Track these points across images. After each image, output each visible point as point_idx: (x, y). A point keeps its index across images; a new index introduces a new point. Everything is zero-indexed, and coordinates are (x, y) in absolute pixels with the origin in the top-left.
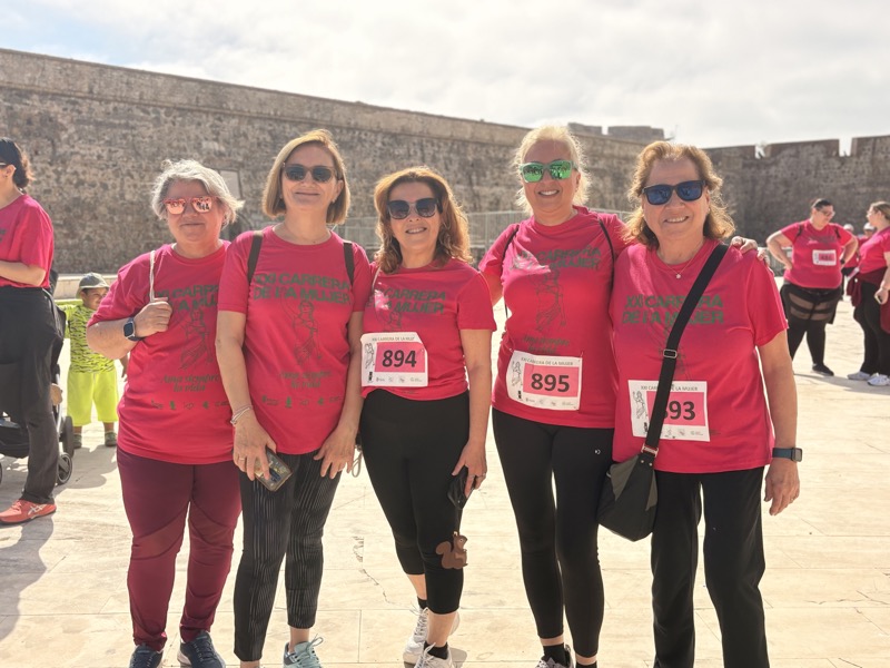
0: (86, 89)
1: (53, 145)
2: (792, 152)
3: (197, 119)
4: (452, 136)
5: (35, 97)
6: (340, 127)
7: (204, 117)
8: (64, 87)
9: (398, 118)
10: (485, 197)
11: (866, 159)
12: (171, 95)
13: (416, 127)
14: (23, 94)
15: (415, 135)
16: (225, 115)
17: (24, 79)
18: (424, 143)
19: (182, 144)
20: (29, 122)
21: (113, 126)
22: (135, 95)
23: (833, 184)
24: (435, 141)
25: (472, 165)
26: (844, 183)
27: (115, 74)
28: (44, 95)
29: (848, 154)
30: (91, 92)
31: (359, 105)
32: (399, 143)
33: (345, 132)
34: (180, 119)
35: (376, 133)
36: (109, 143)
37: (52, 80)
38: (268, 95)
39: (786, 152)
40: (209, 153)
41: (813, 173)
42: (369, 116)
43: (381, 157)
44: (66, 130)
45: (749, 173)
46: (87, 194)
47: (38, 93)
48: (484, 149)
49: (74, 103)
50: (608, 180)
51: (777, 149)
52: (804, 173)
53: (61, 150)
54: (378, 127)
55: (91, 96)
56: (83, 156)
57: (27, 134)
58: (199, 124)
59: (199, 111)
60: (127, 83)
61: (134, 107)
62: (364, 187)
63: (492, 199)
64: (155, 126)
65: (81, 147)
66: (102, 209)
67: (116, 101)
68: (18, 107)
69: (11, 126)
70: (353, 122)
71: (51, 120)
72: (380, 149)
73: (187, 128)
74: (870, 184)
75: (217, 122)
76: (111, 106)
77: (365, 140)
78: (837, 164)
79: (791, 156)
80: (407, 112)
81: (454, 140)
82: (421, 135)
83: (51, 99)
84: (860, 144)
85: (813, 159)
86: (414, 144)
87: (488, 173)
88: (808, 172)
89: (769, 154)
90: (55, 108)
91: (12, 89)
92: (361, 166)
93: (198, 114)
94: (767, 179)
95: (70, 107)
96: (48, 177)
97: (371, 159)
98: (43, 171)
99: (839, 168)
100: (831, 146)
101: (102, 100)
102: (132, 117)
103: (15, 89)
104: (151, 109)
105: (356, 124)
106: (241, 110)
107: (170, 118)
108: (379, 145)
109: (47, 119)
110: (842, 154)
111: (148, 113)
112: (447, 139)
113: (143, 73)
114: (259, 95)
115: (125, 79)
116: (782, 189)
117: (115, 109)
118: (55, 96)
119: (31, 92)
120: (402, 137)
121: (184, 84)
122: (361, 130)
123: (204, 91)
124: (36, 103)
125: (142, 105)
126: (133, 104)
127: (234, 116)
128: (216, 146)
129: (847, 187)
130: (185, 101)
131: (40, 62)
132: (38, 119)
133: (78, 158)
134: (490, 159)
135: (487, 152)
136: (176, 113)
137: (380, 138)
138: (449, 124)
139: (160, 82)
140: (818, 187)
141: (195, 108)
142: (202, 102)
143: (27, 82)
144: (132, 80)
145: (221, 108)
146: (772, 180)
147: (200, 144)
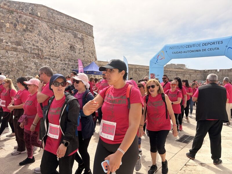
2: (211, 71)
11: (221, 72)
45: (204, 74)
51: (208, 70)
74: (222, 75)
78: (217, 73)
84: (220, 70)
85: (214, 72)
94: (207, 74)
100: (216, 70)
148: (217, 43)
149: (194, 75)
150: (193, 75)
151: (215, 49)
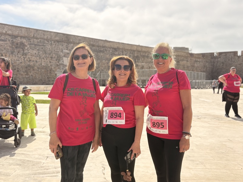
0: (32, 36)
1: (23, 50)
2: (225, 54)
3: (62, 44)
4: (131, 49)
5: (19, 38)
6: (101, 47)
7: (64, 43)
8: (26, 35)
9: (116, 44)
10: (140, 65)
12: (55, 37)
13: (121, 47)
14: (16, 37)
15: (121, 49)
16: (70, 43)
17: (16, 33)
18: (123, 51)
19: (58, 50)
20: (17, 44)
21: (39, 45)
22: (46, 37)
23: (236, 63)
24: (126, 51)
25: (136, 57)
26: (239, 63)
27: (40, 31)
28: (21, 37)
29: (240, 55)
30: (34, 36)
31: (106, 41)
32: (116, 51)
33: (102, 48)
34: (57, 44)
35: (110, 48)
36: (38, 50)
37: (23, 33)
38: (81, 38)
39: (223, 55)
40: (65, 53)
41: (230, 60)
42: (108, 44)
43: (111, 55)
44: (27, 46)
45: (212, 60)
46: (32, 64)
47: (20, 37)
48: (139, 53)
49: (29, 39)
51: (220, 54)
52: (228, 60)
53: (25, 52)
54: (111, 46)
55: (34, 37)
56: (31, 53)
57: (16, 47)
58: (62, 45)
59: (63, 42)
60: (44, 34)
61: (45, 41)
62: (107, 63)
63: (141, 66)
64: (51, 46)
65: (30, 51)
66: (36, 68)
67: (40, 39)
68: (14, 40)
69: (12, 45)
70: (104, 45)
71: (23, 44)
72: (111, 52)
73: (59, 46)
75: (67, 45)
76: (39, 40)
77: (107, 50)
78: (237, 58)
79: (224, 56)
80: (119, 43)
81: (131, 50)
82: (122, 49)
83: (23, 38)
85: (230, 57)
86: (120, 51)
87: (140, 59)
88: (229, 60)
89: (218, 55)
90: (24, 41)
91: (13, 36)
92: (106, 57)
93: (62, 42)
94: (218, 62)
95: (28, 40)
96: (22, 59)
97: (109, 55)
98: (20, 57)
99: (238, 59)
100: (235, 53)
101: (37, 38)
102: (44, 43)
103: (14, 35)
104: (50, 41)
105: (105, 46)
106: (74, 42)
107: (55, 44)
108: (111, 51)
109: (22, 44)
110: (238, 55)
111: (49, 42)
112: (129, 50)
113: (48, 31)
114: (79, 38)
115: (43, 33)
116: (222, 64)
117: (40, 41)
118: (24, 37)
119: (18, 36)
120: (117, 49)
121: (59, 34)
122: (106, 47)
123: (64, 36)
124: (19, 39)
125: (47, 40)
126: (45, 39)
127: (72, 43)
128: (67, 51)
130: (59, 39)
131: (21, 29)
132: (19, 43)
133: (30, 54)
134: (141, 55)
135: (140, 53)
136: (56, 42)
137: (111, 49)
138: (130, 46)
139: (52, 34)
140: (232, 64)
141: (61, 41)
142: (63, 39)
143: (17, 33)
144: (45, 33)
145: (69, 41)
146: (219, 62)
147: (63, 51)
149: (187, 61)
150: (185, 62)
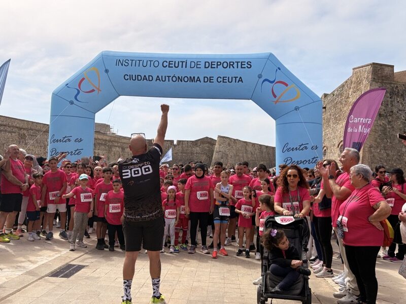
0: (30, 127)
8: (27, 127)
11: (180, 146)
12: (43, 128)
21: (34, 136)
27: (35, 124)
36: (33, 140)
44: (27, 137)
49: (28, 131)
50: (120, 149)
74: (181, 153)
84: (179, 142)
85: (167, 145)
90: (25, 132)
91: (19, 128)
101: (32, 130)
102: (36, 134)
110: (174, 144)
111: (39, 132)
117: (34, 132)
124: (22, 131)
126: (37, 130)
129: (176, 153)
131: (24, 122)
132: (23, 135)
139: (41, 125)
143: (21, 126)
148: (240, 64)
151: (234, 79)
